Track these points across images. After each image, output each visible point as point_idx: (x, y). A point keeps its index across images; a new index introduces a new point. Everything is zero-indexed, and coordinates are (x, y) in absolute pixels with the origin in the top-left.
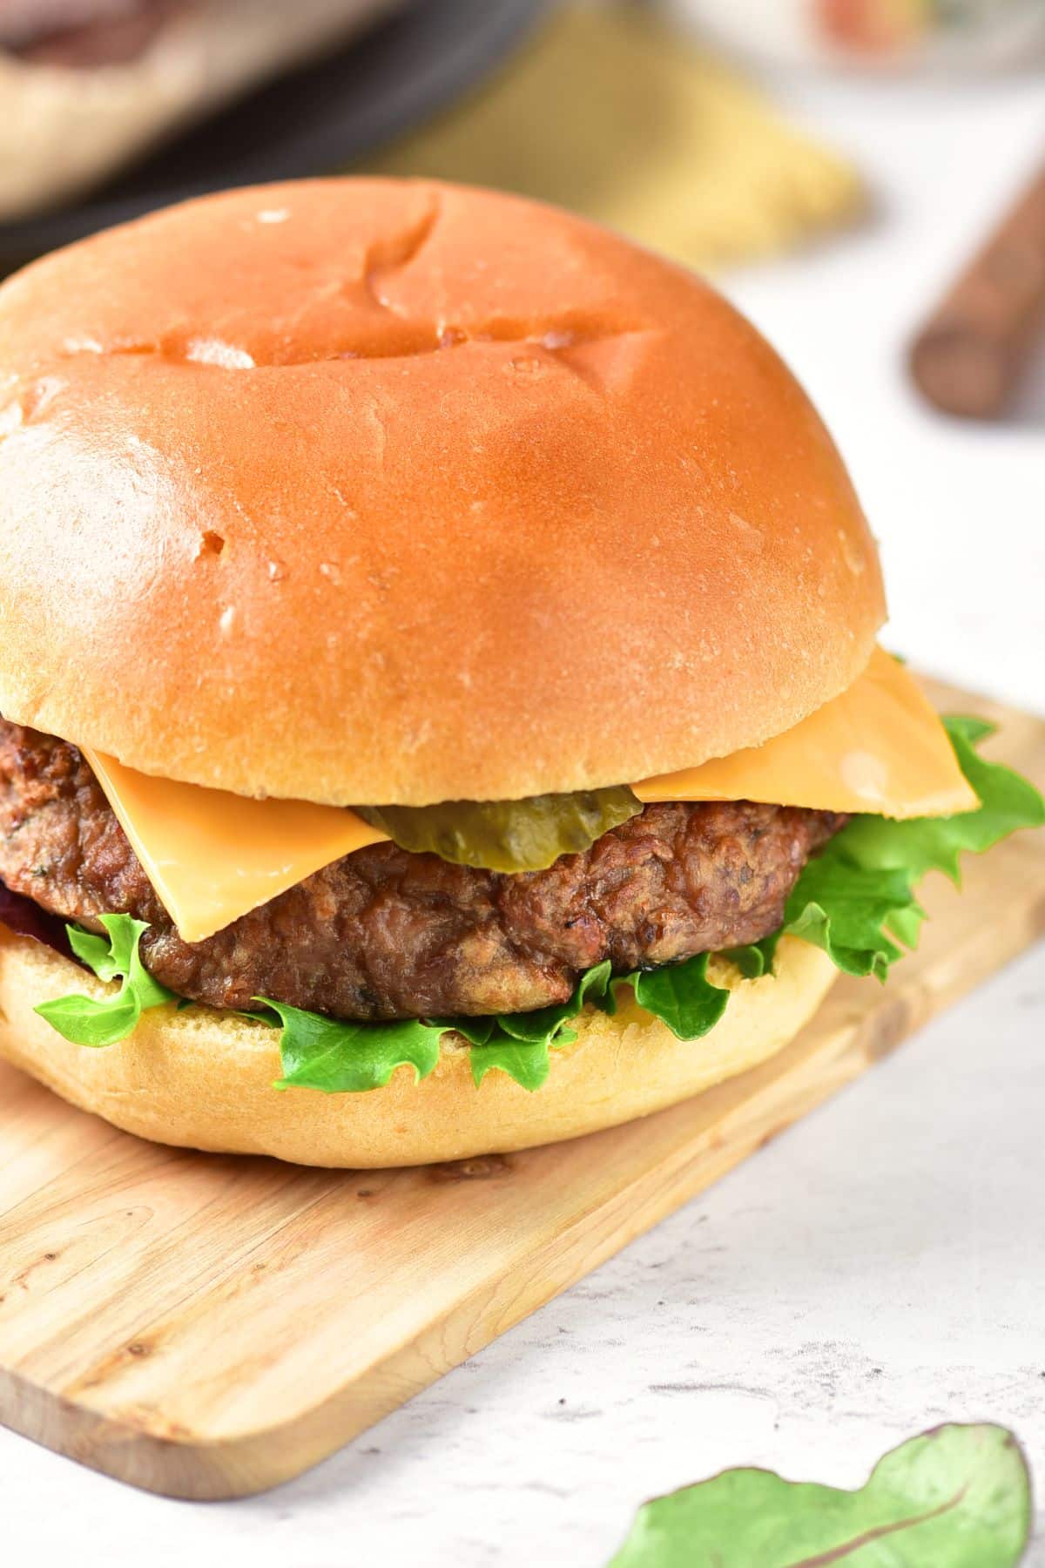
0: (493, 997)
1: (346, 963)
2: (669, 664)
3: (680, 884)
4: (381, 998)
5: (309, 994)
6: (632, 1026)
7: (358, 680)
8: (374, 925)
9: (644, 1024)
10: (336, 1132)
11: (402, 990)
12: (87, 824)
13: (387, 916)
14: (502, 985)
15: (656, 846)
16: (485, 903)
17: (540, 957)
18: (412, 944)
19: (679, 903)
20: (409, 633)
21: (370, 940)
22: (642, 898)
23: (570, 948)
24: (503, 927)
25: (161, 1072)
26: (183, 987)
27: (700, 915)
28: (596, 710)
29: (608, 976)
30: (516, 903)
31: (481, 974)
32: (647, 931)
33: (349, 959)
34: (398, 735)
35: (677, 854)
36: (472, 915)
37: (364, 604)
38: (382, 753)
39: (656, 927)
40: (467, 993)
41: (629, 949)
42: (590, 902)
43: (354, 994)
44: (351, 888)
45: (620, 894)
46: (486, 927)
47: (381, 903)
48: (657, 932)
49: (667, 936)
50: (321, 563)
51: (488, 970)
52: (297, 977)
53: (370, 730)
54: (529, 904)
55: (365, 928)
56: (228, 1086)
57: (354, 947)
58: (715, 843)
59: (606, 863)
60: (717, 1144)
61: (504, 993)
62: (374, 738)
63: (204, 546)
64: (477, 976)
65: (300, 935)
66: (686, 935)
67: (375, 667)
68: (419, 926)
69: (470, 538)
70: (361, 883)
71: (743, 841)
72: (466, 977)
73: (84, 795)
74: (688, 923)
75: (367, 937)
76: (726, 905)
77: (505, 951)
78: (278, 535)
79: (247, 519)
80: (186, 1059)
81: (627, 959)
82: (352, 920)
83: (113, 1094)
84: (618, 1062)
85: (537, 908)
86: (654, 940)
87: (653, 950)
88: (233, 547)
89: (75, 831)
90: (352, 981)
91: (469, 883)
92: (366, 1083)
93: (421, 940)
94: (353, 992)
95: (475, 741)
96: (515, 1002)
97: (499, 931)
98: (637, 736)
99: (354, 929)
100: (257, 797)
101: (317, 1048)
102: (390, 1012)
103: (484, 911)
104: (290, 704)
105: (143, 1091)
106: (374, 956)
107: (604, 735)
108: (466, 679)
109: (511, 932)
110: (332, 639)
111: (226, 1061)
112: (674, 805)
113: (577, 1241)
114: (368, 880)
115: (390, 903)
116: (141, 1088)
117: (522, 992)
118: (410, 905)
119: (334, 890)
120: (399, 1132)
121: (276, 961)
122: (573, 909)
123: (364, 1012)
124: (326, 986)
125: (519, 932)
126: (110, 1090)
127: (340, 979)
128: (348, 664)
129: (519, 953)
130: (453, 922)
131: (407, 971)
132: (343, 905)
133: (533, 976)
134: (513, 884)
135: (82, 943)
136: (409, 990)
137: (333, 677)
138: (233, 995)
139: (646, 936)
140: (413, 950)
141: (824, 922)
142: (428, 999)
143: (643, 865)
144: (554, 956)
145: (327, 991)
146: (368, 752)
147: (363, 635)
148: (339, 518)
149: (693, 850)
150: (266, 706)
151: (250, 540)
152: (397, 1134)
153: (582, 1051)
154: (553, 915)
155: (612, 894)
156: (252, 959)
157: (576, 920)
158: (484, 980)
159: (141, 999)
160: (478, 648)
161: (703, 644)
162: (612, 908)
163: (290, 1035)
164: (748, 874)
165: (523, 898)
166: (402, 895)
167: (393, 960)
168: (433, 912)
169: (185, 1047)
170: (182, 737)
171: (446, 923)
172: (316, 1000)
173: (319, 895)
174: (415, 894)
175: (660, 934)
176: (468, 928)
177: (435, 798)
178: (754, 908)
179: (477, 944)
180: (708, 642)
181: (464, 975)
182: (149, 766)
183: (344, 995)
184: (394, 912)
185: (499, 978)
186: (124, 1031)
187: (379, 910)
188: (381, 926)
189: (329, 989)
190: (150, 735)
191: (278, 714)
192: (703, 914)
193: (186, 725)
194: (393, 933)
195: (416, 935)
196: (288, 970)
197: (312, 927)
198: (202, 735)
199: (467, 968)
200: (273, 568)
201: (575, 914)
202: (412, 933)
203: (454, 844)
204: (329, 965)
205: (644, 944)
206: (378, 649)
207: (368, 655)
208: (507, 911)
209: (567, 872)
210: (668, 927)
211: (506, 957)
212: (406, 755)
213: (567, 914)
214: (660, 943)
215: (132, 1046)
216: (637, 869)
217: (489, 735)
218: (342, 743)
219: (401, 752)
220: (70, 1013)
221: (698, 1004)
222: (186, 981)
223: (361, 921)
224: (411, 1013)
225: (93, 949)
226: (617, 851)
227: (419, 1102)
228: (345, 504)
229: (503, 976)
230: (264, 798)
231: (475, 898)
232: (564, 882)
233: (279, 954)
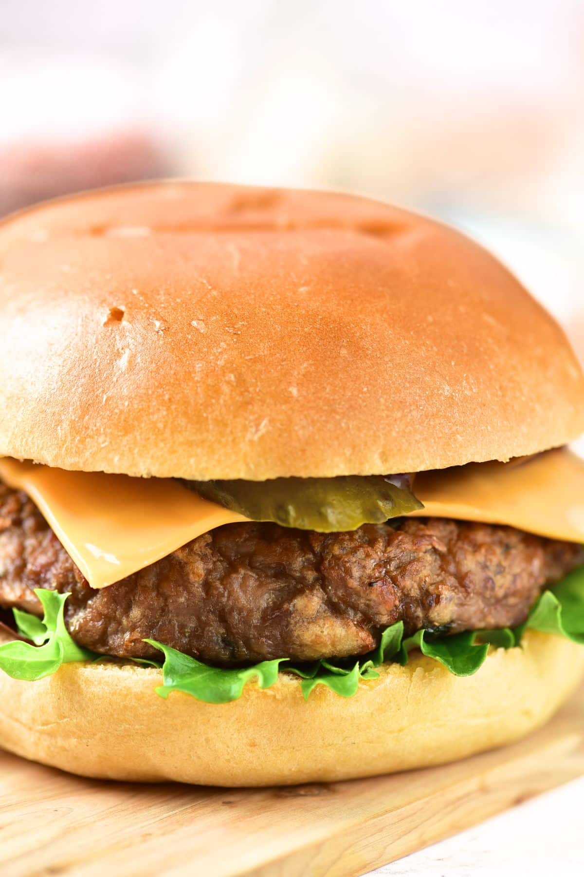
0: (317, 641)
1: (211, 616)
2: (440, 391)
3: (452, 568)
4: (237, 643)
5: (184, 641)
6: (419, 670)
7: (217, 391)
8: (231, 586)
9: (428, 668)
10: (204, 743)
11: (251, 636)
12: (30, 542)
13: (240, 580)
14: (324, 630)
15: (434, 540)
16: (312, 570)
17: (351, 613)
18: (259, 602)
19: (452, 581)
20: (255, 361)
21: (228, 598)
22: (425, 572)
23: (372, 603)
24: (324, 587)
25: (78, 702)
26: (95, 643)
27: (467, 591)
28: (388, 416)
29: (401, 636)
30: (333, 568)
31: (309, 623)
32: (428, 599)
33: (213, 613)
34: (245, 428)
35: (450, 551)
36: (302, 580)
37: (222, 344)
38: (234, 440)
39: (435, 596)
40: (298, 636)
41: (415, 612)
42: (387, 572)
43: (217, 640)
44: (214, 559)
45: (409, 567)
46: (312, 588)
47: (236, 571)
48: (436, 599)
49: (443, 602)
50: (193, 320)
51: (313, 620)
52: (176, 628)
53: (226, 425)
54: (343, 569)
55: (225, 589)
56: (125, 707)
57: (217, 604)
58: (477, 547)
59: (398, 546)
60: (484, 790)
61: (325, 636)
62: (228, 430)
63: (110, 316)
64: (306, 624)
65: (178, 596)
66: (457, 605)
67: (229, 383)
68: (263, 588)
69: (297, 306)
70: (222, 559)
71: (498, 550)
72: (298, 625)
73: (29, 523)
74: (458, 596)
75: (226, 594)
76: (486, 588)
77: (326, 607)
78: (163, 305)
79: (141, 298)
80: (96, 689)
81: (415, 621)
82: (215, 582)
83: (45, 728)
84: (409, 697)
85: (348, 572)
86: (434, 605)
87: (432, 613)
88: (130, 315)
89: (22, 550)
90: (215, 631)
91: (299, 556)
92: (225, 698)
93: (265, 600)
94: (216, 638)
95: (301, 433)
96: (333, 644)
97: (321, 590)
98: (418, 437)
99: (217, 589)
100: (145, 476)
101: (190, 674)
102: (244, 653)
103: (311, 576)
104: (169, 408)
105: (65, 720)
106: (232, 610)
107: (394, 434)
108: (294, 391)
109: (330, 590)
110: (198, 366)
111: (125, 687)
112: (446, 521)
113: (381, 830)
114: (227, 558)
115: (242, 571)
116: (65, 717)
117: (339, 636)
118: (257, 574)
119: (202, 559)
120: (251, 746)
121: (161, 616)
122: (375, 575)
123: (225, 654)
124: (197, 635)
125: (336, 590)
126: (43, 724)
127: (207, 628)
128: (210, 381)
129: (335, 609)
130: (288, 586)
131: (255, 621)
132: (209, 572)
133: (347, 625)
134: (331, 556)
135: (24, 620)
136: (257, 636)
137: (199, 390)
138: (130, 644)
139: (428, 601)
140: (260, 606)
141: (556, 608)
142: (271, 642)
143: (425, 552)
144: (361, 612)
145: (198, 639)
146: (223, 440)
147: (221, 363)
148: (206, 295)
149: (461, 549)
150: (151, 411)
151: (143, 310)
152: (249, 748)
153: (383, 685)
154: (360, 578)
155: (402, 568)
156: (144, 616)
157: (377, 582)
158: (311, 626)
159: (64, 650)
160: (303, 371)
161: (464, 383)
162: (403, 576)
163: (171, 665)
164: (501, 570)
165: (338, 565)
166: (252, 567)
167: (245, 613)
168: (273, 579)
169: (95, 681)
170: (92, 437)
171: (284, 587)
172: (190, 645)
173: (192, 562)
174: (261, 567)
175: (438, 600)
176: (300, 589)
177: (273, 476)
178: (506, 596)
179: (305, 599)
180: (468, 383)
181: (296, 623)
182: (68, 463)
183: (210, 640)
184: (245, 578)
185: (321, 626)
186: (51, 669)
187: (234, 576)
188: (236, 586)
189: (199, 638)
190: (69, 439)
191: (160, 416)
192: (469, 590)
193: (95, 429)
194: (245, 592)
195: (262, 596)
196: (170, 622)
197: (187, 589)
198: (106, 434)
199: (298, 618)
200: (158, 324)
201: (376, 578)
202: (259, 593)
203: (287, 513)
204: (199, 619)
205: (427, 608)
206: (232, 372)
207: (224, 376)
208: (326, 574)
209: (369, 549)
210: (443, 596)
211: (326, 612)
212: (251, 442)
213: (370, 577)
214: (438, 607)
215: (58, 685)
216: (421, 554)
217: (311, 428)
218: (205, 434)
219: (247, 439)
220: (14, 658)
221: (466, 656)
222: (97, 637)
223: (222, 584)
224: (259, 654)
225: (32, 625)
226: (406, 540)
227: (265, 721)
228: (210, 287)
229: (324, 624)
230: (149, 477)
231: (304, 567)
232: (368, 556)
233: (163, 610)
